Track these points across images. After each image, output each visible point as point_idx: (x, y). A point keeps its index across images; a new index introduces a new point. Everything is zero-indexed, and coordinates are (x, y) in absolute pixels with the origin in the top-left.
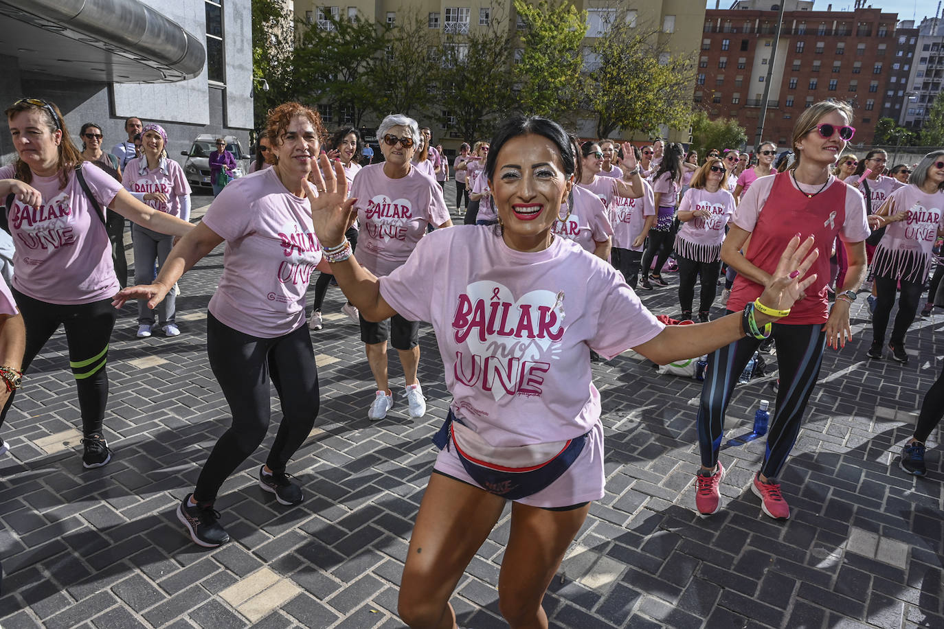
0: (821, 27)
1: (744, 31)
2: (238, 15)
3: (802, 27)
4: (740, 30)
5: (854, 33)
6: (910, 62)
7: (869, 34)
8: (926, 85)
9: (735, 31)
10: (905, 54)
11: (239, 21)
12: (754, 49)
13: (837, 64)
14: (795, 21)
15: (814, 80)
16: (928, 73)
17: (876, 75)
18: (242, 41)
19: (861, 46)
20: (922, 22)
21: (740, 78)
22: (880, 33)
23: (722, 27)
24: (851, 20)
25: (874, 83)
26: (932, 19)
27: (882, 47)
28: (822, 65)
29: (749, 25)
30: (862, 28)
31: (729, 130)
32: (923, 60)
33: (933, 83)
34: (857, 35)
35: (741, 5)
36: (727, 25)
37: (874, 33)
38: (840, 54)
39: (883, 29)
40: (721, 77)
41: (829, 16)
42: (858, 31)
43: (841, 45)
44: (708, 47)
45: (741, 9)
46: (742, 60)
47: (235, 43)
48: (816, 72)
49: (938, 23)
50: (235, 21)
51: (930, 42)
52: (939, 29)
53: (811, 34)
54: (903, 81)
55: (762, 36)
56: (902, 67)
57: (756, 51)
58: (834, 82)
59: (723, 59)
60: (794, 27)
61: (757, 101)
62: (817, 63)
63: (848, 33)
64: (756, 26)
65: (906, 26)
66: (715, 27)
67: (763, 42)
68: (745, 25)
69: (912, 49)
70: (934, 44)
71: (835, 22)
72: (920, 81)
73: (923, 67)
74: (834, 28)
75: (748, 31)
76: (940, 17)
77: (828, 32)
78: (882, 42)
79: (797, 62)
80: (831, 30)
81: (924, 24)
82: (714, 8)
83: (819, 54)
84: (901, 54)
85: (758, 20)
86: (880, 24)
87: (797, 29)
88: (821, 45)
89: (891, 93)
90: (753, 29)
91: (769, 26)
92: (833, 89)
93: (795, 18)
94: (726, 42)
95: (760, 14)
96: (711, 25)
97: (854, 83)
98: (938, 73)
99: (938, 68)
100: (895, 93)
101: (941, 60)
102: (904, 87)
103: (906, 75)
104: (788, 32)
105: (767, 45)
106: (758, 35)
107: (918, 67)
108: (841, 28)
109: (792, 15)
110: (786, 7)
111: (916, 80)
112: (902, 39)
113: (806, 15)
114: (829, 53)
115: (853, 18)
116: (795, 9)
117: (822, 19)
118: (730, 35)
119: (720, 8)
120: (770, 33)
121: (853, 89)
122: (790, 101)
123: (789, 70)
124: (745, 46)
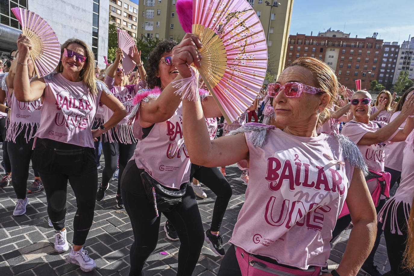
1: (321, 44)
3: (344, 44)
4: (320, 44)
5: (365, 47)
6: (396, 58)
7: (371, 47)
8: (403, 68)
9: (318, 44)
10: (394, 55)
11: (104, 42)
12: (325, 52)
13: (359, 58)
15: (350, 65)
16: (404, 63)
17: (375, 63)
18: (104, 48)
19: (369, 52)
20: (403, 43)
22: (376, 47)
23: (312, 43)
25: (374, 66)
26: (407, 42)
27: (377, 52)
28: (353, 59)
29: (324, 42)
30: (369, 45)
32: (402, 58)
33: (406, 67)
34: (367, 47)
35: (321, 34)
36: (315, 42)
37: (373, 47)
38: (360, 55)
39: (378, 45)
41: (356, 40)
42: (367, 46)
43: (360, 51)
44: (307, 50)
45: (320, 36)
46: (321, 56)
47: (102, 49)
48: (350, 61)
49: (409, 43)
50: (102, 42)
51: (405, 51)
52: (410, 46)
53: (349, 46)
54: (394, 66)
55: (329, 47)
56: (393, 60)
57: (326, 52)
58: (358, 65)
59: (313, 55)
62: (351, 58)
63: (363, 47)
65: (394, 44)
66: (310, 43)
67: (329, 49)
68: (322, 42)
69: (397, 53)
70: (406, 52)
71: (358, 42)
72: (401, 66)
73: (402, 61)
74: (357, 44)
75: (323, 44)
76: (410, 40)
77: (355, 46)
79: (343, 57)
80: (356, 45)
81: (404, 44)
82: (310, 35)
83: (352, 55)
84: (392, 55)
85: (327, 41)
86: (376, 44)
87: (342, 45)
88: (352, 51)
89: (388, 71)
90: (325, 44)
91: (331, 43)
92: (357, 68)
93: (342, 40)
94: (314, 49)
95: (328, 38)
96: (308, 42)
97: (366, 66)
98: (408, 63)
99: (408, 61)
100: (391, 71)
101: (409, 58)
102: (394, 69)
103: (395, 64)
104: (339, 45)
105: (331, 50)
106: (327, 46)
107: (400, 61)
108: (360, 45)
109: (341, 39)
110: (338, 36)
111: (399, 66)
112: (393, 49)
113: (347, 39)
114: (355, 55)
115: (365, 41)
116: (342, 37)
117: (353, 41)
118: (316, 46)
119: (312, 35)
120: (332, 45)
121: (366, 69)
122: (340, 73)
123: (340, 61)
124: (322, 50)
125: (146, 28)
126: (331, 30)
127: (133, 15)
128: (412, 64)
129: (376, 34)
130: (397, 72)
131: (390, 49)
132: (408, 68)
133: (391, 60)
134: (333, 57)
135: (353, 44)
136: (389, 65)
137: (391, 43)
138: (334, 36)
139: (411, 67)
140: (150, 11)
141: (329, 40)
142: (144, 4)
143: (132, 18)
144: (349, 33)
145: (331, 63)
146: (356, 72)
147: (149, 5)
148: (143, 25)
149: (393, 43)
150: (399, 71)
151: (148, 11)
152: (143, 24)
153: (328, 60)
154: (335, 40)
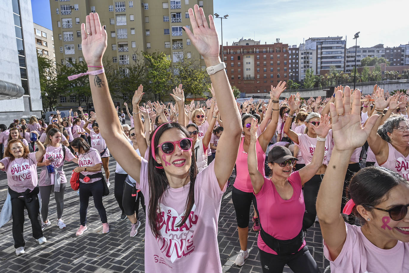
1: (238, 53)
2: (33, 70)
3: (258, 50)
4: (236, 53)
5: (275, 51)
6: (298, 59)
7: (280, 51)
8: (305, 67)
9: (235, 53)
10: (296, 56)
11: (34, 72)
12: (242, 59)
13: (272, 62)
14: (255, 49)
15: (265, 69)
16: (305, 62)
17: (285, 65)
18: (35, 79)
19: (278, 56)
20: (300, 45)
21: (239, 70)
22: (284, 51)
23: (230, 52)
24: (273, 47)
25: (285, 68)
26: (303, 44)
28: (267, 63)
29: (239, 51)
30: (277, 49)
32: (302, 58)
33: (307, 66)
34: (276, 52)
36: (232, 51)
37: (282, 51)
38: (272, 59)
39: (284, 49)
40: (233, 70)
41: (266, 46)
43: (272, 56)
44: (226, 59)
45: (235, 45)
46: (239, 63)
47: (33, 80)
48: (265, 66)
49: (305, 45)
50: (32, 72)
51: (303, 52)
52: (306, 47)
53: (261, 52)
54: (297, 66)
55: (244, 54)
56: (296, 61)
57: (244, 59)
58: (272, 68)
59: (232, 63)
60: (255, 51)
61: (247, 77)
62: (265, 62)
63: (273, 51)
64: (242, 51)
66: (227, 52)
67: (245, 56)
68: (238, 51)
69: (298, 54)
70: (304, 53)
71: (268, 48)
72: (303, 65)
73: (303, 60)
75: (239, 53)
76: (305, 43)
77: (267, 52)
78: (285, 54)
79: (258, 63)
80: (268, 51)
81: (300, 46)
82: (226, 45)
83: (265, 60)
84: (294, 56)
85: (242, 49)
86: (283, 48)
87: (256, 51)
88: (265, 56)
89: (294, 70)
90: (241, 52)
91: (246, 51)
92: (272, 71)
93: (255, 47)
94: (232, 57)
95: (243, 47)
96: (226, 51)
97: (279, 68)
98: (308, 62)
99: (307, 61)
100: (296, 70)
101: (308, 58)
102: (298, 68)
103: (298, 64)
104: (253, 52)
105: (247, 57)
106: (243, 54)
107: (301, 61)
108: (271, 50)
109: (253, 47)
110: (251, 44)
111: (301, 65)
112: (294, 52)
113: (258, 46)
114: (269, 59)
115: (274, 46)
116: (254, 44)
117: (264, 47)
118: (233, 55)
119: (228, 45)
120: (247, 53)
121: (279, 71)
122: (258, 76)
123: (256, 66)
124: (239, 58)
125: (65, 53)
126: (244, 40)
127: (42, 39)
128: (310, 62)
129: (278, 40)
130: (301, 71)
131: (292, 52)
132: (308, 66)
133: (294, 61)
134: (249, 63)
135: (264, 50)
136: (294, 65)
137: (291, 46)
138: (247, 44)
139: (310, 65)
140: (68, 33)
141: (244, 48)
142: (59, 26)
143: (41, 43)
144: (259, 41)
145: (249, 69)
146: (272, 75)
147: (65, 27)
148: (61, 50)
149: (293, 46)
150: (303, 69)
151: (65, 33)
152: (61, 48)
153: (246, 66)
154: (249, 48)
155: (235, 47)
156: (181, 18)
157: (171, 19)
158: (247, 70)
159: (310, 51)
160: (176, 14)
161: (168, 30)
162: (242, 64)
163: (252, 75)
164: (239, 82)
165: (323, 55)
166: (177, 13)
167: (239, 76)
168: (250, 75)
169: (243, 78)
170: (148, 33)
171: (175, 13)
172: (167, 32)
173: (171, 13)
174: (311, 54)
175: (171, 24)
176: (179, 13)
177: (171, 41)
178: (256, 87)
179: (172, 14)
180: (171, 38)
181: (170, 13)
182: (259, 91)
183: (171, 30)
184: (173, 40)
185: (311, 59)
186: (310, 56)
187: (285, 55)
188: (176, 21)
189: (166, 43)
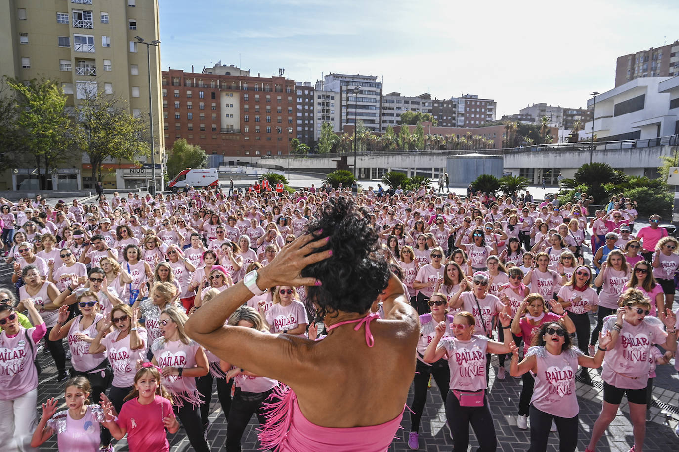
0: (255, 86)
1: (211, 87)
3: (245, 85)
4: (209, 86)
5: (274, 90)
6: (313, 104)
7: (282, 91)
8: (323, 118)
9: (206, 86)
10: (310, 100)
12: (219, 98)
13: (268, 107)
14: (240, 82)
15: (258, 117)
16: (323, 111)
17: (290, 114)
19: (279, 98)
20: (317, 83)
21: (214, 115)
22: (288, 91)
23: (197, 85)
25: (290, 118)
26: (320, 81)
28: (261, 108)
29: (214, 83)
30: (277, 87)
31: (195, 152)
32: (319, 104)
34: (276, 91)
35: (208, 71)
36: (201, 83)
37: (284, 90)
38: (268, 102)
40: (202, 115)
41: (259, 80)
42: (276, 89)
43: (268, 97)
44: (190, 96)
45: (207, 73)
46: (214, 104)
48: (258, 112)
49: (323, 83)
51: (321, 94)
52: (325, 87)
53: (251, 89)
54: (312, 115)
55: (223, 90)
56: (309, 107)
57: (221, 99)
58: (268, 117)
59: (202, 104)
61: (228, 129)
62: (257, 107)
63: (271, 90)
64: (218, 84)
65: (307, 85)
66: (193, 84)
67: (224, 94)
68: (211, 83)
69: (312, 97)
70: (323, 95)
71: (263, 84)
72: (320, 115)
73: (320, 108)
74: (263, 87)
75: (214, 87)
76: (324, 80)
77: (260, 89)
78: (289, 96)
79: (246, 106)
82: (191, 72)
83: (258, 102)
84: (307, 100)
85: (218, 81)
86: (286, 86)
87: (242, 87)
88: (257, 96)
89: (307, 122)
90: (216, 85)
91: (226, 84)
92: (269, 121)
93: (240, 80)
94: (201, 93)
95: (220, 77)
96: (190, 82)
97: (279, 118)
98: (328, 111)
99: (327, 108)
100: (309, 122)
101: (328, 104)
102: (313, 118)
103: (312, 112)
104: (237, 88)
105: (227, 95)
106: (220, 90)
107: (318, 108)
108: (266, 87)
109: (238, 78)
110: (234, 74)
111: (318, 115)
112: (307, 92)
113: (246, 79)
114: (263, 101)
115: (272, 82)
116: (239, 75)
117: (255, 82)
118: (203, 89)
119: (194, 72)
120: (227, 88)
121: (279, 122)
122: (247, 129)
123: (243, 111)
124: (213, 96)
126: (222, 65)
128: (331, 112)
129: (282, 71)
130: (318, 124)
131: (303, 92)
132: (328, 118)
133: (306, 107)
134: (232, 106)
135: (256, 86)
136: (307, 114)
137: (303, 84)
138: (228, 73)
139: (331, 116)
141: (221, 80)
144: (247, 70)
145: (231, 115)
146: (269, 128)
149: (305, 83)
150: (320, 122)
153: (225, 111)
154: (230, 80)
155: (207, 75)
156: (92, 21)
157: (72, 20)
158: (228, 116)
159: (331, 94)
160: (82, 12)
161: (67, 39)
162: (219, 107)
163: (237, 126)
164: (215, 137)
165: (349, 103)
166: (84, 12)
167: (214, 126)
168: (232, 126)
169: (221, 130)
170: (24, 39)
171: (81, 10)
172: (64, 42)
173: (72, 9)
174: (333, 98)
175: (72, 30)
176: (90, 12)
177: (73, 60)
178: (243, 146)
179: (73, 11)
180: (73, 56)
181: (70, 10)
182: (248, 154)
183: (72, 40)
184: (76, 59)
185: (333, 106)
186: (331, 101)
187: (290, 98)
188: (82, 26)
189: (62, 62)
